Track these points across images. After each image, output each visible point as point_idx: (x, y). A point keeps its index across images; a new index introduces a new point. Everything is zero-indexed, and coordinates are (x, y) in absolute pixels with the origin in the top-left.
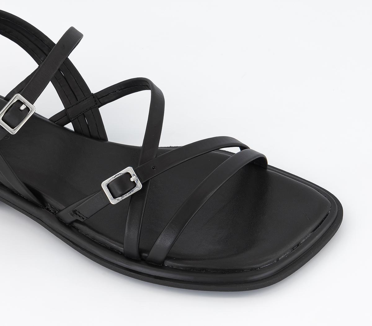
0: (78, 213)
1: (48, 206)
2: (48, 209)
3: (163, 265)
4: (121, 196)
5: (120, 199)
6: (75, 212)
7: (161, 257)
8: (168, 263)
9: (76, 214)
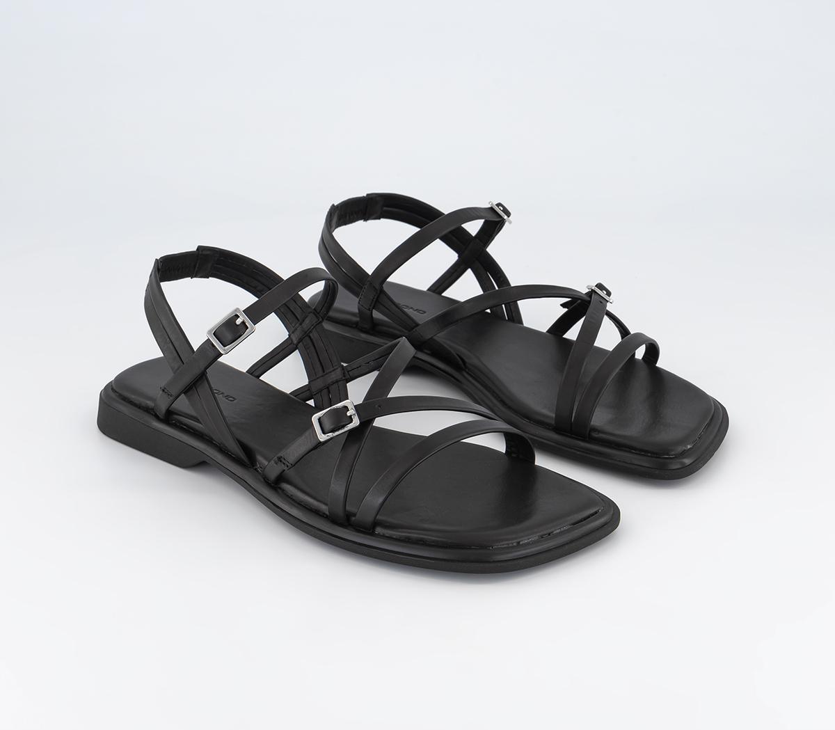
0: (283, 460)
1: (257, 466)
2: (256, 469)
3: (374, 531)
4: (333, 431)
5: (331, 435)
6: (280, 459)
7: (369, 518)
8: (379, 530)
9: (281, 461)
